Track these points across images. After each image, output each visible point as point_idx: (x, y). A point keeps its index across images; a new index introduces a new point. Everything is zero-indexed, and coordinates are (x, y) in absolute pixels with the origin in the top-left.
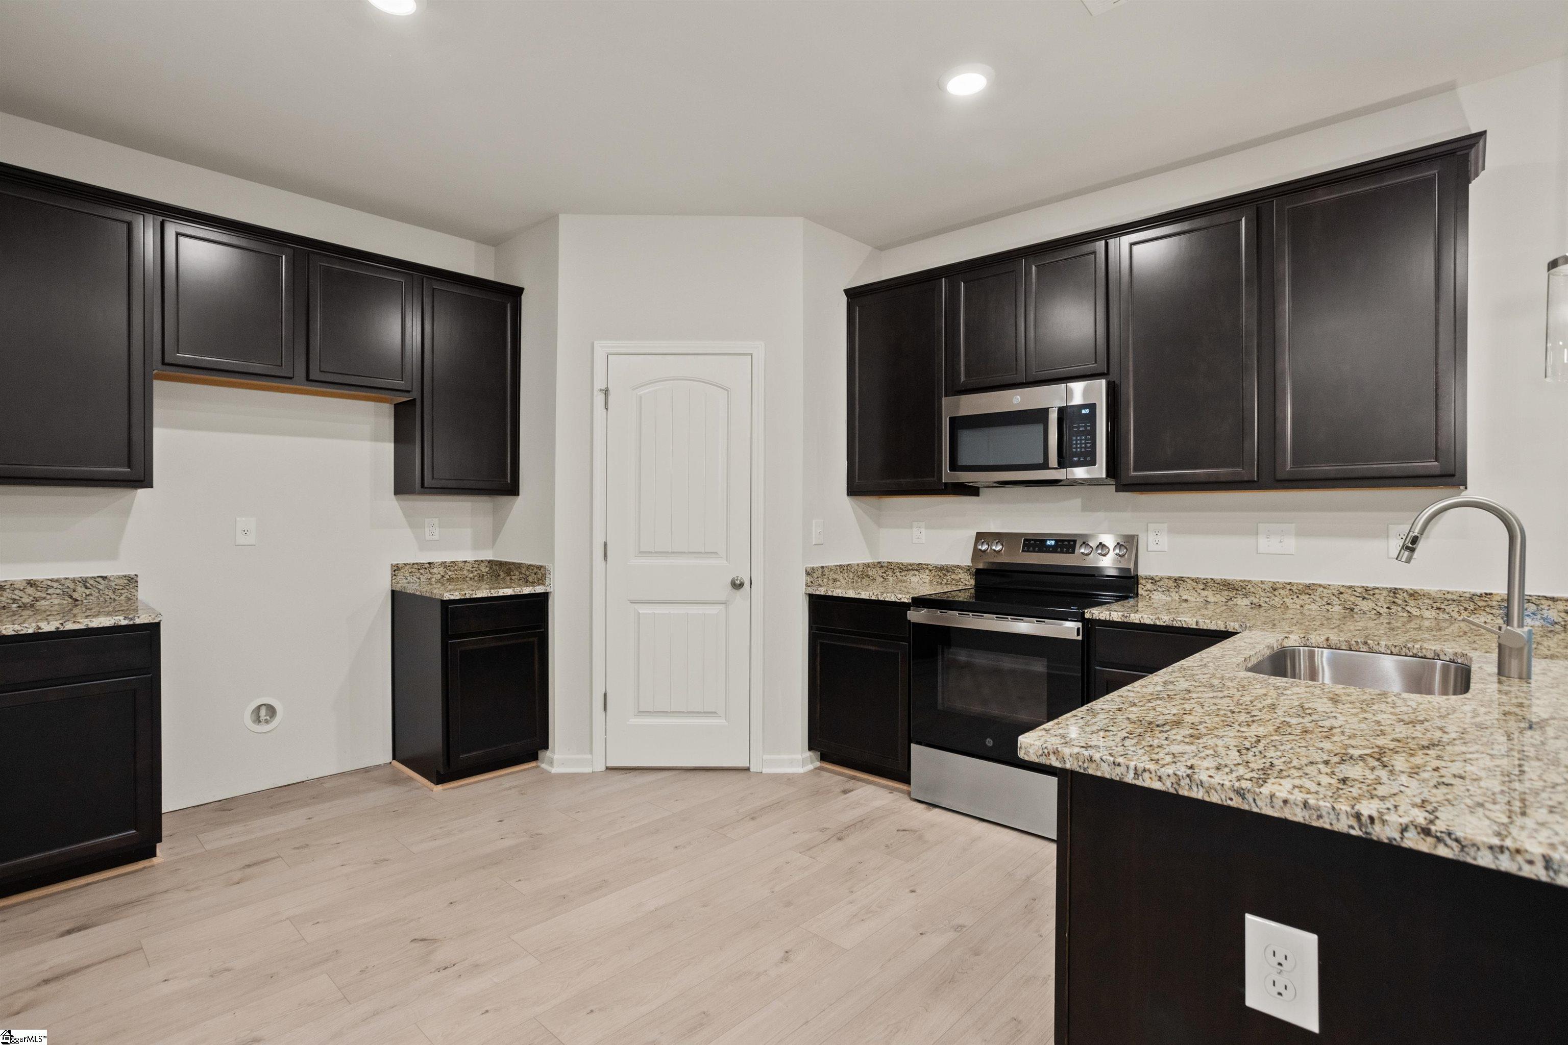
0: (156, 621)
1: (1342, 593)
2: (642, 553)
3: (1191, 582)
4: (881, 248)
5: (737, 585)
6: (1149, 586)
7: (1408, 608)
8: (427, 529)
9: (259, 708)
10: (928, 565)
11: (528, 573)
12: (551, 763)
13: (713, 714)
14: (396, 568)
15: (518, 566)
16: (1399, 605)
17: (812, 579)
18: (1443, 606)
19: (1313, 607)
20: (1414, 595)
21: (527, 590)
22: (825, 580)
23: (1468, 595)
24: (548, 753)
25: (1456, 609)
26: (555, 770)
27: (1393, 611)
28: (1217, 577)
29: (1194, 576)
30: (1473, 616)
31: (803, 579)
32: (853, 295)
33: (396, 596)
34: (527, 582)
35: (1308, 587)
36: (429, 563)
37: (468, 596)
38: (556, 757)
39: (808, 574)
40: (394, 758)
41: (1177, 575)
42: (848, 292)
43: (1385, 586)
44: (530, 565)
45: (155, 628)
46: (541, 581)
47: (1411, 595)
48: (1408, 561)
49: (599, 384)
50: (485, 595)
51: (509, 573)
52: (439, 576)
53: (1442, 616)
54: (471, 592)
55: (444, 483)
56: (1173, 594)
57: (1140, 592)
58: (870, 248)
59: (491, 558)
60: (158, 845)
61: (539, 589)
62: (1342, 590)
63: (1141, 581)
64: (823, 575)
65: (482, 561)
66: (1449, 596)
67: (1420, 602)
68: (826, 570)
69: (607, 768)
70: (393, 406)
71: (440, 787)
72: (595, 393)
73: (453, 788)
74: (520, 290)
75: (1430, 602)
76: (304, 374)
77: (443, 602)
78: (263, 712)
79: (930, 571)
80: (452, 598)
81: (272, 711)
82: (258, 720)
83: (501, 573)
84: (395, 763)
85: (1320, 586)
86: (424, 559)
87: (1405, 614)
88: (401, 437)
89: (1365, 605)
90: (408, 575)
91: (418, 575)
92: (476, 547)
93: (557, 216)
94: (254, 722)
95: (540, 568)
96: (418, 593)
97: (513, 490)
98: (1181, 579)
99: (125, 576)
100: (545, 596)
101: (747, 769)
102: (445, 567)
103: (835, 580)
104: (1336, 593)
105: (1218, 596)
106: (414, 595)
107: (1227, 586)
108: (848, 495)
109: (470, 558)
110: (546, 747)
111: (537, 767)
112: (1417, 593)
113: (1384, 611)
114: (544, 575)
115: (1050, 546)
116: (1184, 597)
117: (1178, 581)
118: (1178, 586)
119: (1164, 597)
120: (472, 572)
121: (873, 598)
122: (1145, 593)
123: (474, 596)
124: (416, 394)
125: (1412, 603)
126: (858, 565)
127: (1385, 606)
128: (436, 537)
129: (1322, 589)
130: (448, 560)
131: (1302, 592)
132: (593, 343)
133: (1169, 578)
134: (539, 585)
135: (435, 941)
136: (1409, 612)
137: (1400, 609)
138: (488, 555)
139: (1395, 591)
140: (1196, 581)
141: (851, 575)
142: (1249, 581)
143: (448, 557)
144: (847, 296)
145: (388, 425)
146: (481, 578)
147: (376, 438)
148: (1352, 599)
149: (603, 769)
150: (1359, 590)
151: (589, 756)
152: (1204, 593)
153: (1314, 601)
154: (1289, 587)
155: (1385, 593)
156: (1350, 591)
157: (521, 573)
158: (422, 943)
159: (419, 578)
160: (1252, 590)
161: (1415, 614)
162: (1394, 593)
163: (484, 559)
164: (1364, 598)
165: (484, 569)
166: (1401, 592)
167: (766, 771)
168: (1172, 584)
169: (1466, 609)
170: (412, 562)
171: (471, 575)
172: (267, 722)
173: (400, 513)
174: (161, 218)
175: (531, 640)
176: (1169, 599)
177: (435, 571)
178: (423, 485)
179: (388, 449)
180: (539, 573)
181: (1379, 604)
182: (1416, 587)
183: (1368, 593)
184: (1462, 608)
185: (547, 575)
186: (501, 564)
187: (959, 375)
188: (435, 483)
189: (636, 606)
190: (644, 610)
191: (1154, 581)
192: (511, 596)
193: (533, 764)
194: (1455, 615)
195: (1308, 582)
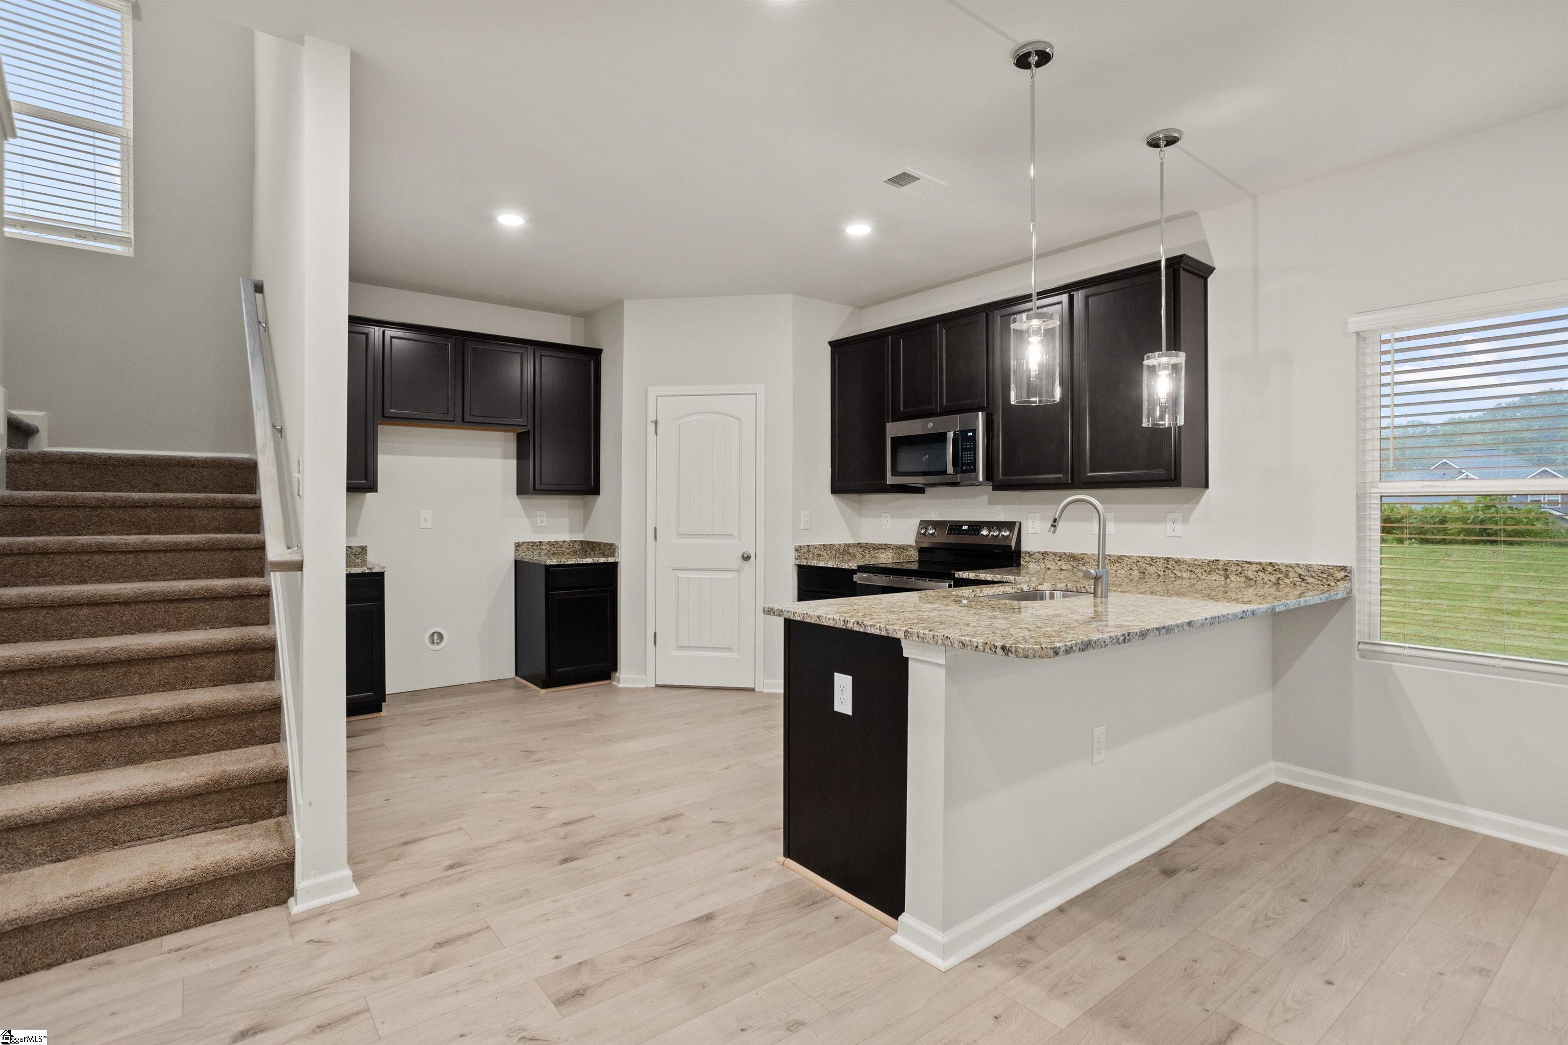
0: (383, 571)
1: (1138, 562)
2: (681, 535)
3: (1052, 555)
4: (862, 307)
5: (746, 558)
6: (1027, 559)
7: (1175, 571)
8: (538, 519)
9: (433, 634)
10: (891, 545)
11: (604, 549)
12: (619, 681)
13: (730, 649)
14: (517, 545)
15: (599, 544)
16: (1170, 569)
17: (799, 554)
18: (1193, 570)
19: (1123, 571)
20: (1178, 562)
21: (602, 560)
22: (811, 555)
23: (1206, 561)
24: (617, 674)
25: (1200, 572)
26: (620, 685)
27: (1166, 573)
28: (1067, 551)
29: (1054, 551)
30: (1209, 576)
31: (793, 554)
32: (836, 346)
33: (517, 562)
34: (604, 555)
35: (1119, 557)
36: (540, 542)
37: (562, 563)
38: (622, 676)
39: (796, 550)
40: (516, 675)
41: (1043, 550)
42: (830, 343)
43: (1162, 556)
44: (606, 543)
45: (381, 575)
46: (612, 554)
47: (1176, 562)
48: (1054, 532)
49: (651, 417)
50: (573, 562)
51: (593, 549)
52: (546, 551)
53: (1194, 576)
54: (564, 560)
55: (549, 487)
56: (1041, 564)
57: (1022, 563)
58: (852, 308)
59: (582, 539)
60: (383, 704)
61: (611, 560)
62: (1139, 560)
63: (1023, 555)
64: (809, 551)
65: (576, 541)
66: (1196, 563)
67: (1181, 567)
68: (812, 548)
69: (657, 686)
70: (516, 434)
71: (544, 691)
72: (648, 424)
73: (553, 692)
74: (599, 352)
75: (1187, 567)
76: (461, 419)
77: (546, 566)
78: (436, 637)
79: (893, 549)
80: (552, 563)
81: (441, 637)
82: (433, 642)
83: (588, 549)
84: (518, 678)
85: (1126, 556)
86: (537, 539)
87: (1173, 576)
88: (521, 455)
89: (1152, 570)
90: (525, 550)
91: (532, 550)
92: (572, 531)
93: (622, 301)
94: (431, 643)
95: (612, 545)
96: (531, 561)
97: (595, 490)
98: (1046, 553)
99: (360, 546)
100: (615, 565)
101: (753, 690)
102: (550, 545)
103: (819, 555)
104: (1135, 561)
105: (1068, 565)
106: (529, 562)
107: (1073, 557)
108: (832, 493)
109: (568, 539)
110: (616, 670)
111: (610, 683)
112: (1179, 560)
113: (1161, 573)
114: (614, 550)
115: (965, 530)
116: (1048, 566)
117: (1044, 554)
118: (1044, 559)
119: (1036, 566)
120: (569, 549)
121: (835, 566)
122: (1025, 564)
123: (567, 563)
124: (530, 428)
125: (1177, 568)
126: (840, 545)
127: (1162, 570)
128: (544, 524)
129: (1127, 559)
130: (553, 540)
131: (1116, 561)
132: (647, 390)
133: (1039, 553)
134: (611, 557)
135: (546, 808)
136: (1175, 574)
137: (1170, 572)
138: (580, 537)
139: (1167, 560)
140: (1055, 554)
141: (834, 552)
142: (1086, 554)
143: (553, 538)
144: (831, 346)
145: (512, 446)
146: (575, 553)
147: (505, 456)
148: (1144, 565)
149: (654, 686)
150: (1148, 559)
151: (644, 677)
152: (1060, 563)
153: (1123, 568)
154: (1108, 558)
155: (1162, 561)
156: (1143, 560)
157: (600, 549)
158: (538, 809)
159: (533, 552)
160: (1088, 560)
161: (1178, 575)
162: (1167, 561)
163: (577, 540)
164: (1151, 565)
165: (577, 547)
166: (1171, 560)
167: (766, 690)
168: (1040, 557)
169: (1205, 571)
170: (528, 541)
171: (568, 551)
172: (438, 644)
173: (520, 506)
174: (383, 329)
175: (605, 594)
176: (1039, 567)
177: (544, 547)
178: (534, 489)
179: (513, 463)
180: (610, 549)
181: (1159, 569)
182: (1179, 557)
183: (1153, 560)
184: (1203, 570)
185: (616, 550)
186: (588, 543)
187: (899, 406)
188: (542, 487)
189: (677, 572)
190: (682, 575)
191: (1030, 554)
192: (591, 563)
193: (607, 682)
194: (1199, 575)
195: (1119, 554)
